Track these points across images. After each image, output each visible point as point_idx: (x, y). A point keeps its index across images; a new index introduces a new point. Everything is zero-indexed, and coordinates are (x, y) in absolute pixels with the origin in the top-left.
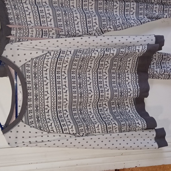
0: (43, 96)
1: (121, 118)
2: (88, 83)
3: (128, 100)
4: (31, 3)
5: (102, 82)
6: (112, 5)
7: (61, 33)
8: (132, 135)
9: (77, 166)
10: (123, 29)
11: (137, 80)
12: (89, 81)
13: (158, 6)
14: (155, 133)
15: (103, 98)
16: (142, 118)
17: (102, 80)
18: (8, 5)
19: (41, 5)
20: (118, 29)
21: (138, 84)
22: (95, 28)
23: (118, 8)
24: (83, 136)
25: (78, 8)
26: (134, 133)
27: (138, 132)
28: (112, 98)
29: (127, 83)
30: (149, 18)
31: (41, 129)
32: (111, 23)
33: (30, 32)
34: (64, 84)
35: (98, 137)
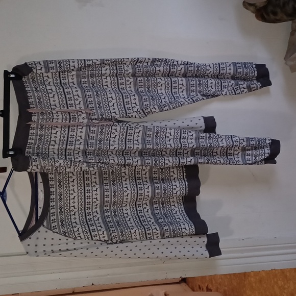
2: (124, 179)
5: (141, 179)
8: (178, 241)
12: (124, 177)
17: (140, 176)
18: (28, 87)
29: (172, 178)
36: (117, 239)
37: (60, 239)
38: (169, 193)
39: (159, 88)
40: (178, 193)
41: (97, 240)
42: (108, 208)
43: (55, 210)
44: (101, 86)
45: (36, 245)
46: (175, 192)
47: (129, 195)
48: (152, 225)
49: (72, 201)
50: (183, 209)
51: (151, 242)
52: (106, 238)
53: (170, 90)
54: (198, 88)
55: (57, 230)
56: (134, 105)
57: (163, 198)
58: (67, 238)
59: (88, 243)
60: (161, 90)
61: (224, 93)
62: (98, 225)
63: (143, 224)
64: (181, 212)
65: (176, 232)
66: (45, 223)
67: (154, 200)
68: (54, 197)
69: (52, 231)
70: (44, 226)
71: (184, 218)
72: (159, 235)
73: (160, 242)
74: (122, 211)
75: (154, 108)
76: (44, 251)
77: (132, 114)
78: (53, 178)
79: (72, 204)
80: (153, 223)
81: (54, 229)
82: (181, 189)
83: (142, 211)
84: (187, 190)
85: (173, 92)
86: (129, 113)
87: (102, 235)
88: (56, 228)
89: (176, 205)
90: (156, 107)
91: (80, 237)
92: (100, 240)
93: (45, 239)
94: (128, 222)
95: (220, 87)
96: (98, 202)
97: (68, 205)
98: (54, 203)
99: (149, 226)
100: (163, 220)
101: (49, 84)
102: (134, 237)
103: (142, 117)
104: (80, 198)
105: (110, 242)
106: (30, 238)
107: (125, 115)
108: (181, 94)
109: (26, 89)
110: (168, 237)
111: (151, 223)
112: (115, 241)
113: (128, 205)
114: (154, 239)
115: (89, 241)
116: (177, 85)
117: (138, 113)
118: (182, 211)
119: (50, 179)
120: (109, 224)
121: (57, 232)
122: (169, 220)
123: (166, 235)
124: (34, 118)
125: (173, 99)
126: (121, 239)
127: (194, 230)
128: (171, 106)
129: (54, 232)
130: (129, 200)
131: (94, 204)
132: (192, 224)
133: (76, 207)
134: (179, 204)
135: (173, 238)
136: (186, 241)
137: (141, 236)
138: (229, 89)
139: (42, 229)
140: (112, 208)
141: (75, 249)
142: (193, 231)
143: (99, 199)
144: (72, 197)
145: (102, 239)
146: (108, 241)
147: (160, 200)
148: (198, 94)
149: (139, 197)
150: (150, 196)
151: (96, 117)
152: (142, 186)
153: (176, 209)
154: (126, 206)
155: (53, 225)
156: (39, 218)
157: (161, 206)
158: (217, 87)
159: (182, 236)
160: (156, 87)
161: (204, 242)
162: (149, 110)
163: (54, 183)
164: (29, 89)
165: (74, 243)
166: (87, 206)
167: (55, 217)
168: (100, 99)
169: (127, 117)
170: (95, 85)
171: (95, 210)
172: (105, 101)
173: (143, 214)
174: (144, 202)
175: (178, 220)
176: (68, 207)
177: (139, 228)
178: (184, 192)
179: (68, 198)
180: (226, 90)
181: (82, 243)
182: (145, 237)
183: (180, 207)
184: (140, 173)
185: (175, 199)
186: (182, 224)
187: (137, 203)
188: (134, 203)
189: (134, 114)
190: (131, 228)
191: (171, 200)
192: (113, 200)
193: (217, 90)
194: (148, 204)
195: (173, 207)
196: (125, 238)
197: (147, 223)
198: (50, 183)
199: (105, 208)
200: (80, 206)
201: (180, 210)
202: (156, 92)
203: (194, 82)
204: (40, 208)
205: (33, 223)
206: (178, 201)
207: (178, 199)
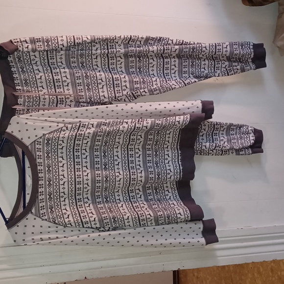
0: (58, 180)
1: (159, 207)
2: (116, 163)
3: (168, 183)
4: (43, 64)
5: (134, 162)
6: (148, 62)
7: (80, 100)
8: (173, 228)
9: (102, 269)
10: (161, 93)
11: (180, 158)
12: (116, 160)
13: (207, 62)
14: (201, 226)
15: (135, 182)
16: (185, 207)
17: (133, 159)
18: (14, 68)
19: (56, 66)
20: (155, 93)
21: (180, 163)
22: (125, 93)
23: (155, 66)
24: (109, 230)
25: (103, 67)
26: (175, 225)
27: (180, 225)
28: (146, 182)
29: (166, 161)
30: (196, 77)
31: (55, 223)
32: (146, 86)
33: (42, 100)
34: (84, 164)
35: (127, 231)
36: (110, 226)
37: (49, 227)
38: (163, 178)
39: (151, 69)
40: (172, 177)
41: (89, 227)
42: (100, 194)
43: (43, 197)
44: (91, 66)
45: (24, 233)
46: (169, 176)
47: (122, 180)
48: (146, 211)
49: (61, 187)
50: (177, 194)
51: (145, 229)
52: (98, 225)
53: (162, 72)
54: (191, 70)
55: (46, 217)
56: (124, 88)
57: (156, 183)
58: (57, 225)
59: (79, 231)
60: (153, 70)
61: (217, 74)
62: (89, 211)
63: (136, 210)
64: (175, 198)
65: (170, 218)
66: (33, 211)
67: (147, 186)
68: (43, 182)
69: (41, 218)
70: (32, 213)
71: (179, 204)
72: (153, 221)
73: (154, 228)
74: (114, 197)
75: (145, 91)
76: (33, 239)
77: (121, 97)
78: (41, 163)
79: (62, 190)
80: (146, 209)
81: (43, 216)
82: (176, 173)
83: (135, 197)
84: (181, 174)
85: (165, 73)
86: (118, 97)
87: (94, 222)
88: (45, 215)
89: (170, 191)
90: (146, 90)
91: (70, 224)
92: (92, 228)
93: (34, 226)
94: (121, 209)
95: (213, 69)
96: (89, 188)
97: (58, 191)
98: (43, 189)
99: (143, 212)
100: (156, 206)
101: (36, 63)
102: (127, 224)
103: (131, 100)
104: (70, 183)
105: (102, 229)
106: (18, 226)
107: (114, 98)
108: (173, 75)
109: (12, 69)
110: (162, 224)
111: (145, 209)
112: (107, 229)
113: (120, 191)
114: (148, 226)
115: (79, 229)
116: (169, 66)
117: (128, 96)
118: (176, 196)
119: (38, 164)
120: (101, 211)
121: (46, 220)
122: (163, 206)
123: (160, 222)
124: (20, 101)
125: (165, 82)
126: (114, 226)
127: (189, 215)
128: (162, 90)
129: (43, 220)
130: (121, 186)
131: (85, 190)
132: (187, 209)
133: (66, 192)
134: (173, 190)
135: (168, 224)
136: (182, 228)
137: (134, 222)
138: (222, 70)
139: (30, 216)
140: (104, 194)
141: (65, 237)
142: (188, 217)
143: (90, 185)
144: (61, 182)
145: (94, 226)
146: (100, 228)
147: (153, 185)
148: (191, 75)
149: (132, 182)
150: (143, 181)
151: (84, 100)
152: (135, 170)
153: (170, 194)
154: (118, 191)
155: (41, 212)
156: (27, 204)
157: (155, 191)
158: (210, 69)
159: (177, 223)
160: (147, 67)
161: (200, 228)
162: (139, 93)
163: (42, 168)
164: (15, 69)
165: (64, 231)
166: (77, 192)
167: (44, 204)
168: (89, 81)
169: (116, 101)
170: (84, 64)
171: (85, 196)
172: (94, 83)
173: (135, 200)
174: (137, 188)
175: (172, 206)
176: (58, 194)
177: (132, 214)
178: (178, 176)
179: (58, 184)
180: (219, 72)
181: (72, 231)
182: (138, 223)
183: (173, 192)
184: (134, 156)
185: (168, 185)
186: (176, 209)
187: (130, 189)
188: (126, 189)
189: (124, 97)
190: (123, 214)
191: (165, 185)
192: (105, 185)
193: (210, 71)
194: (141, 190)
195: (167, 193)
196: (118, 225)
197: (140, 209)
198: (39, 168)
199: (96, 194)
200: (70, 192)
201: (174, 195)
202: (148, 73)
203: (187, 64)
204: (28, 194)
205: (21, 210)
206: (172, 186)
207: (172, 184)
